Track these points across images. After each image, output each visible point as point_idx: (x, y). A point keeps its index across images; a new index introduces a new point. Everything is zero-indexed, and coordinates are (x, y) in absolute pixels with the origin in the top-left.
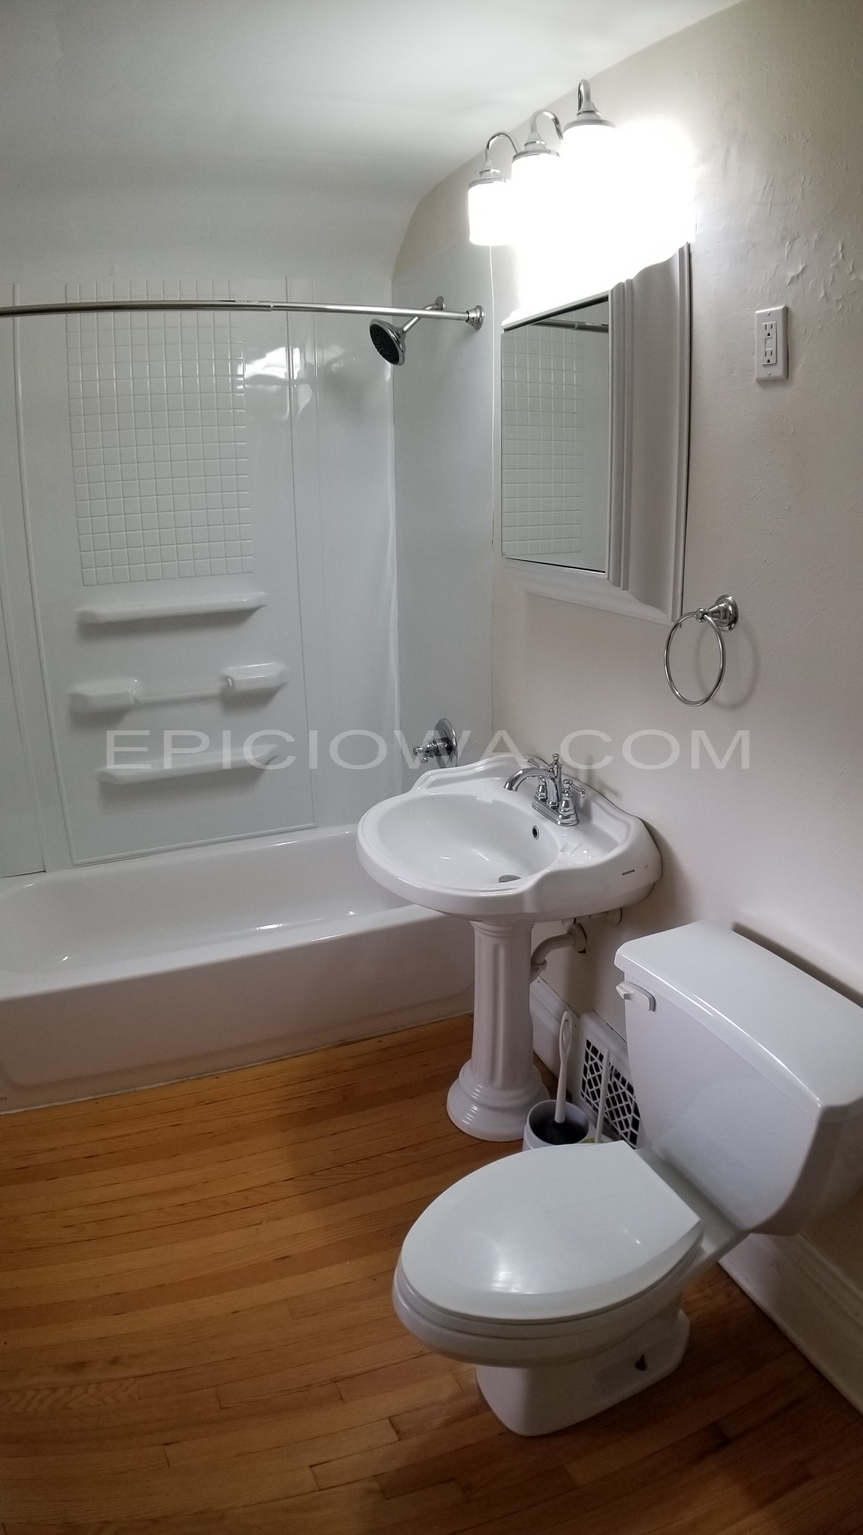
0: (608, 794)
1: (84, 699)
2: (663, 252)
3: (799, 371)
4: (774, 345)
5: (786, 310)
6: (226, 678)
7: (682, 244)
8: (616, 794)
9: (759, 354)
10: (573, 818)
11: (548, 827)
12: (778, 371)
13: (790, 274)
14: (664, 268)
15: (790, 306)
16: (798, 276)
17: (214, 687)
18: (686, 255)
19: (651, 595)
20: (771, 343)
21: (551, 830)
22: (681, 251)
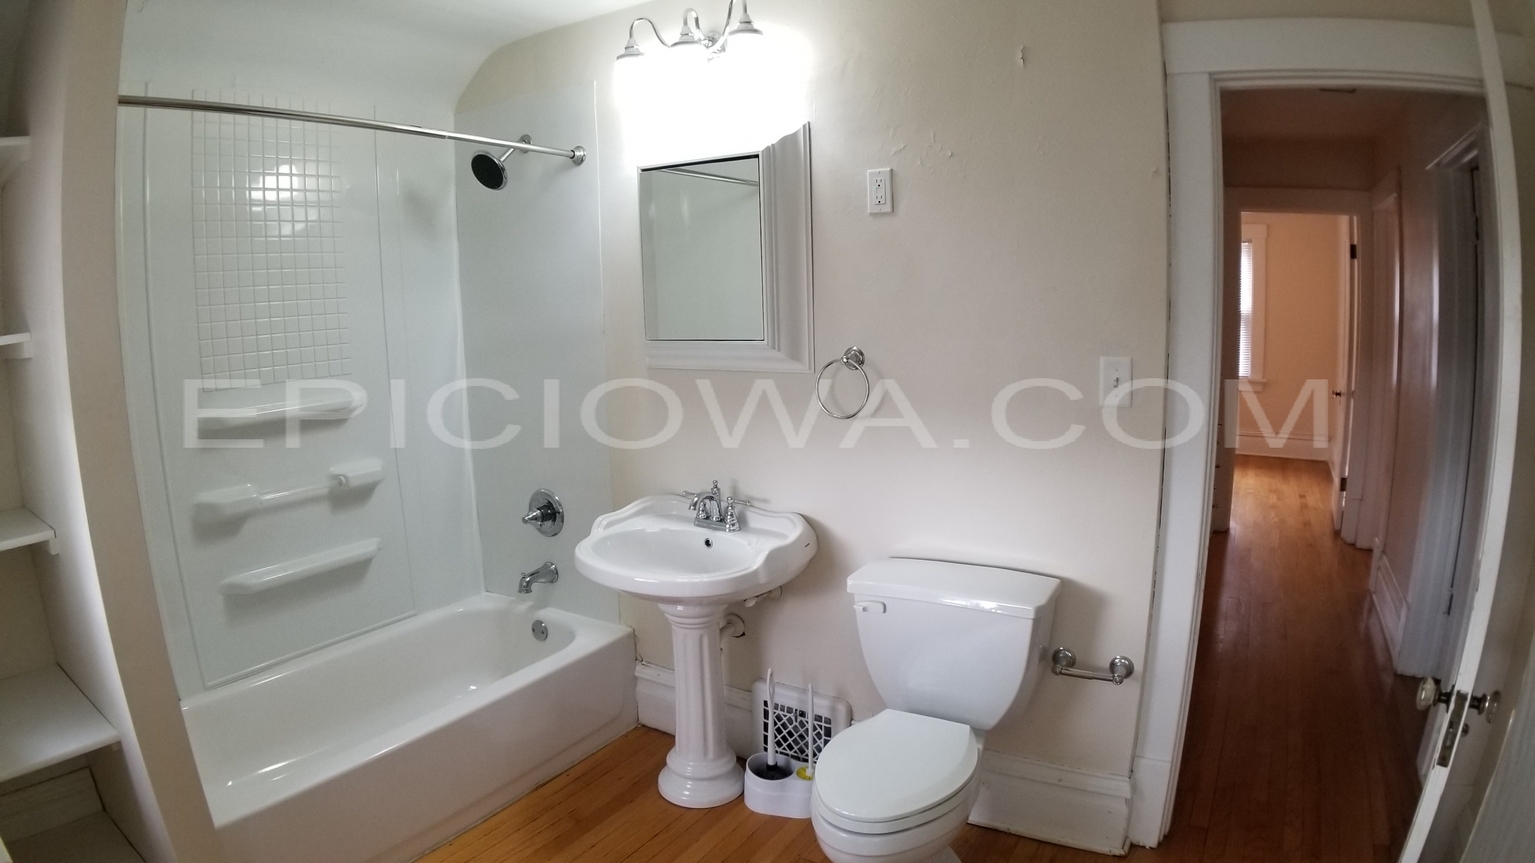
0: (756, 504)
1: (212, 508)
2: (792, 126)
3: (902, 207)
4: (884, 192)
5: (892, 170)
6: (336, 477)
7: (805, 122)
8: (765, 501)
9: (871, 196)
10: (737, 525)
11: (716, 536)
12: (887, 208)
13: (894, 150)
14: (794, 136)
15: (894, 168)
16: (900, 150)
17: (321, 486)
18: (808, 129)
19: (795, 355)
20: (881, 192)
21: (723, 539)
22: (804, 126)
